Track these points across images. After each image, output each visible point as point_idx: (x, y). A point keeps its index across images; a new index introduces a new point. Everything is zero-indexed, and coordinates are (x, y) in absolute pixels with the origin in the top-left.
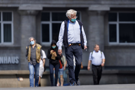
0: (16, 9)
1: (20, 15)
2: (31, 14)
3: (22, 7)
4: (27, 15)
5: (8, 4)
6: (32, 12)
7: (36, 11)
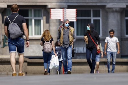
0: (104, 7)
1: (107, 12)
2: (116, 11)
3: (109, 5)
4: (113, 12)
5: (97, 2)
6: (117, 9)
7: (121, 8)
